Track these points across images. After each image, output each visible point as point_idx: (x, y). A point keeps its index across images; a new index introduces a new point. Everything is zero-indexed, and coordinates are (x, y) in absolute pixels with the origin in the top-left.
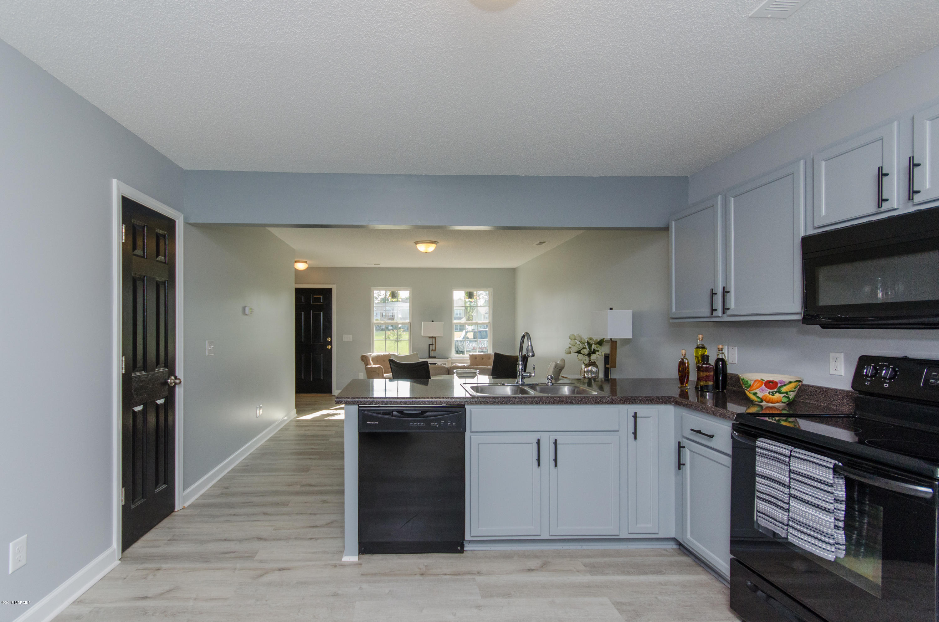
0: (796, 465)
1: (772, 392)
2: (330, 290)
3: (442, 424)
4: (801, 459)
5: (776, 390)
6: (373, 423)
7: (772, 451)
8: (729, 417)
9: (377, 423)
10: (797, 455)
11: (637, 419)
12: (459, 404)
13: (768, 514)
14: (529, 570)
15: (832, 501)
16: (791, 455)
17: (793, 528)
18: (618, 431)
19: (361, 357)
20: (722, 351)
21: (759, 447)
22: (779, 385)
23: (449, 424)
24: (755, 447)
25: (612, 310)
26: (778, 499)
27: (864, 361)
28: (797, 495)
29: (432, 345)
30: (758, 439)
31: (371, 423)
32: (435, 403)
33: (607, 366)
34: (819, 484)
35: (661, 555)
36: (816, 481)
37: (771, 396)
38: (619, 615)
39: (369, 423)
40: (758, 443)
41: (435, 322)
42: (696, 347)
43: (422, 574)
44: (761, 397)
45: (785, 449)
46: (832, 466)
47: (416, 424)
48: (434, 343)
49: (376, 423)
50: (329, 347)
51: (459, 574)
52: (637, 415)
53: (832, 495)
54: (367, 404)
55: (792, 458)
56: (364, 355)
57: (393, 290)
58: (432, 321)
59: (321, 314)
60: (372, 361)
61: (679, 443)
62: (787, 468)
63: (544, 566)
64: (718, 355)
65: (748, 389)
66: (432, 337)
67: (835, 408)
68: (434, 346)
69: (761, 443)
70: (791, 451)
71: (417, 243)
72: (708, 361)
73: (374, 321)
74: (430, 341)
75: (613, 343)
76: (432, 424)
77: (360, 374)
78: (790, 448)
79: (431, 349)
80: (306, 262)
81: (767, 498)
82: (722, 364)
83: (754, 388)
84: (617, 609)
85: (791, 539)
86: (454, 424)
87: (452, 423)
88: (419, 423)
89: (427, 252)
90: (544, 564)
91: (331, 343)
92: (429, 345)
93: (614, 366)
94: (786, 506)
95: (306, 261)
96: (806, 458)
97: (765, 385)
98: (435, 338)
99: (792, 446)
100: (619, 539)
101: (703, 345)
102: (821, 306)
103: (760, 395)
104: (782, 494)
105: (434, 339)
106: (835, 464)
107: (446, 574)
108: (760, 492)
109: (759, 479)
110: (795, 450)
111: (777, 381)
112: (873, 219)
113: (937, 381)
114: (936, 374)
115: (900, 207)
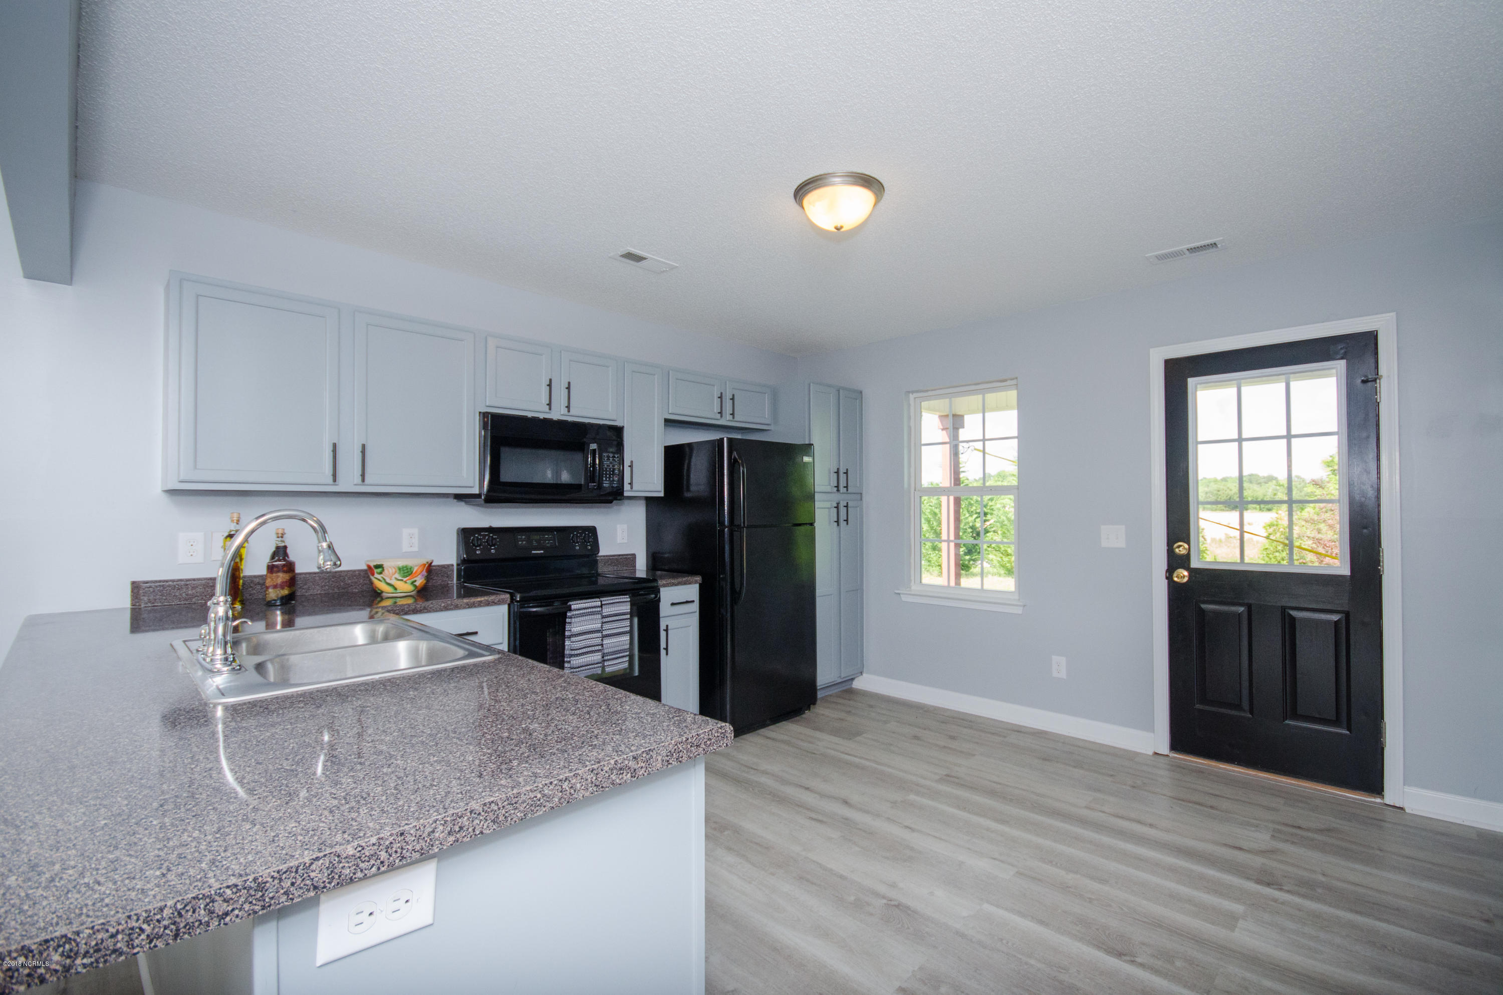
0: (607, 610)
4: (609, 604)
7: (585, 608)
10: (607, 602)
26: (594, 646)
28: (608, 633)
34: (619, 617)
45: (596, 602)
46: (627, 600)
55: (604, 607)
62: (600, 616)
70: (603, 602)
78: (602, 599)
85: (607, 670)
104: (594, 639)
106: (628, 598)
109: (575, 637)
110: (605, 599)
112: (541, 416)
113: (524, 542)
114: (524, 537)
115: (558, 414)
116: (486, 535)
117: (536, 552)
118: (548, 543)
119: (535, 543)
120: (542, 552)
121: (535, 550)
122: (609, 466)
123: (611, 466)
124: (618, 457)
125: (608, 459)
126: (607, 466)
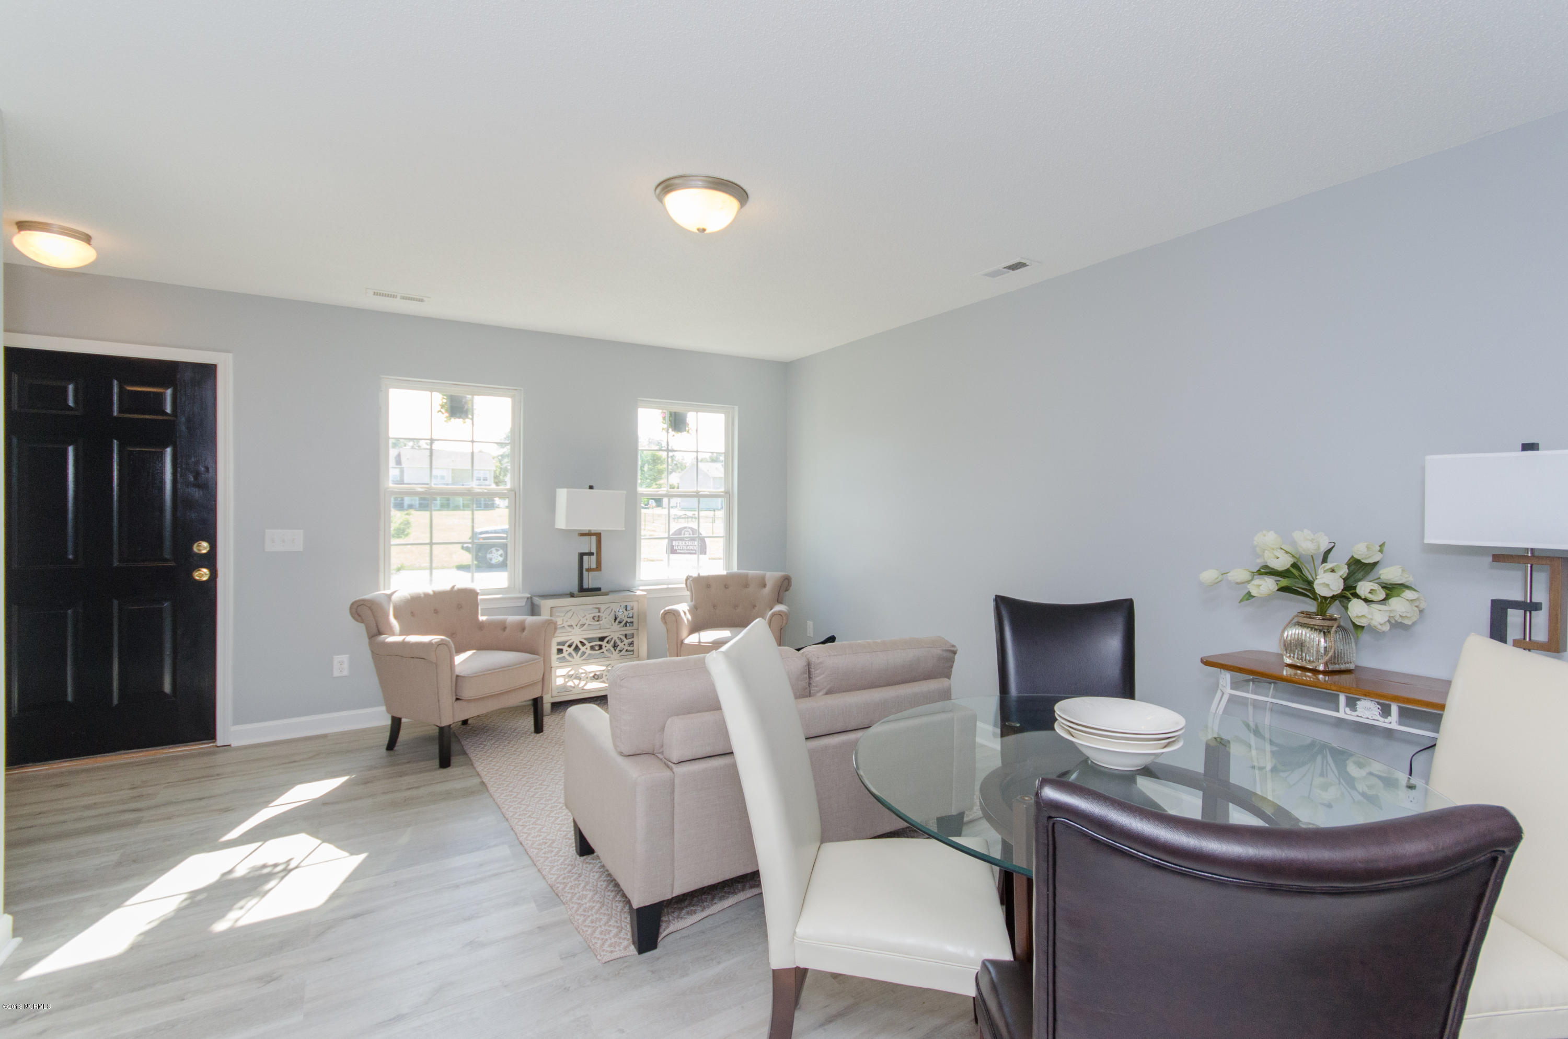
2: (207, 372)
19: (351, 608)
25: (1533, 453)
29: (591, 554)
41: (596, 489)
48: (594, 551)
50: (203, 574)
56: (364, 600)
57: (456, 391)
58: (591, 487)
59: (161, 457)
60: (396, 617)
66: (589, 534)
68: (594, 558)
73: (391, 485)
74: (584, 545)
77: (337, 659)
79: (586, 566)
80: (87, 239)
91: (210, 560)
92: (581, 555)
95: (89, 232)
98: (598, 535)
105: (594, 540)
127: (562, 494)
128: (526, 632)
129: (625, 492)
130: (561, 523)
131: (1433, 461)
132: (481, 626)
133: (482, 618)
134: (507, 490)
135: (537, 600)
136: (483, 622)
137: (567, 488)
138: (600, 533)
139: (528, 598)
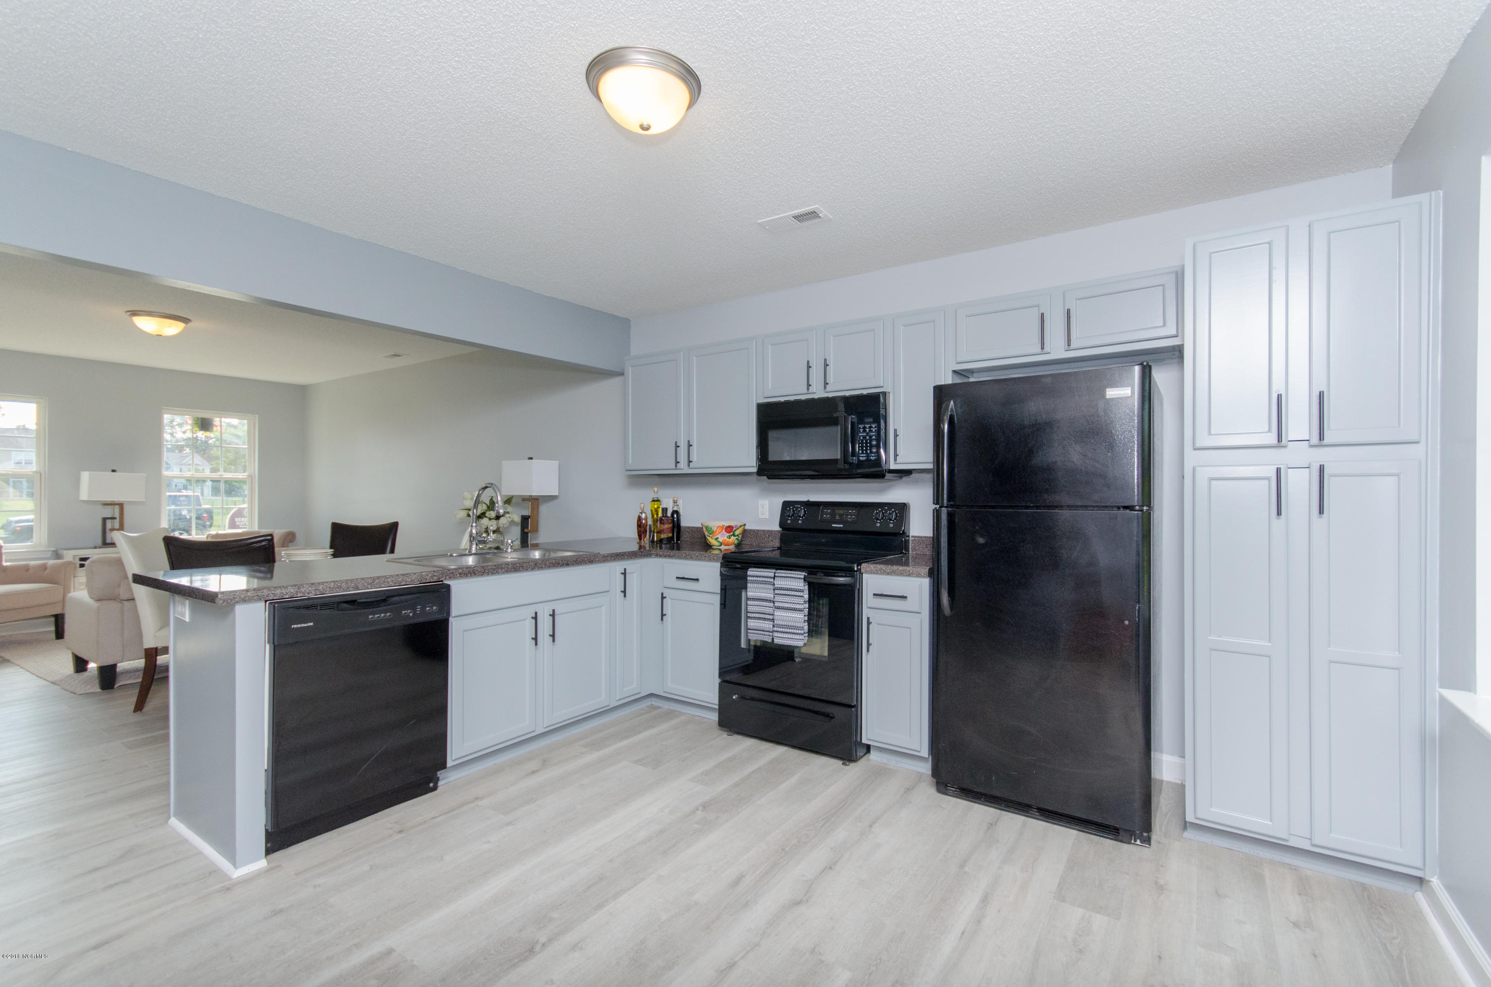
0: (779, 583)
1: (729, 536)
3: (418, 611)
4: (783, 577)
5: (732, 534)
6: (303, 625)
7: (760, 577)
8: (714, 559)
9: (312, 624)
10: (780, 575)
11: (627, 575)
12: (438, 580)
13: (758, 628)
14: (533, 772)
15: (803, 603)
16: (775, 576)
17: (777, 632)
18: (608, 591)
20: (676, 503)
21: (750, 576)
22: (734, 529)
23: (428, 609)
24: (746, 576)
25: (531, 460)
26: (765, 614)
27: (786, 505)
28: (780, 605)
29: (113, 518)
30: (749, 569)
31: (299, 626)
32: (404, 583)
33: (526, 530)
34: (795, 592)
35: (642, 714)
36: (793, 591)
37: (728, 539)
38: (645, 768)
39: (295, 626)
40: (749, 573)
41: (119, 472)
42: (652, 500)
43: (401, 832)
44: (721, 541)
45: (770, 573)
46: (803, 577)
47: (378, 617)
48: (117, 515)
49: (309, 624)
51: (453, 810)
52: (627, 572)
53: (803, 598)
54: (287, 597)
55: (776, 578)
58: (114, 471)
61: (662, 594)
62: (772, 587)
63: (545, 764)
64: (673, 507)
65: (711, 536)
66: (112, 504)
67: (763, 545)
68: (117, 521)
69: (751, 572)
70: (775, 573)
71: (134, 313)
72: (667, 514)
74: (108, 512)
75: (535, 501)
76: (403, 612)
78: (774, 571)
79: (109, 527)
81: (757, 615)
82: (677, 516)
83: (716, 534)
84: (641, 765)
85: (776, 641)
86: (435, 608)
87: (431, 607)
88: (383, 615)
89: (160, 335)
90: (544, 761)
92: (105, 520)
93: (536, 530)
94: (771, 617)
96: (786, 575)
97: (725, 530)
98: (121, 505)
99: (774, 568)
100: (610, 709)
101: (658, 498)
102: (770, 461)
103: (721, 540)
104: (767, 608)
105: (117, 508)
106: (805, 575)
107: (434, 818)
108: (751, 613)
109: (751, 602)
110: (778, 571)
111: (733, 525)
112: (803, 397)
113: (828, 516)
114: (829, 511)
115: (818, 392)
116: (799, 508)
117: (836, 525)
118: (850, 518)
119: (837, 517)
120: (842, 526)
121: (835, 524)
122: (866, 437)
123: (868, 438)
124: (875, 427)
125: (864, 431)
126: (863, 438)
127: (85, 476)
128: (47, 571)
129: (146, 475)
130: (84, 495)
131: (504, 463)
132: (6, 569)
133: (5, 564)
134: (33, 472)
135: (60, 552)
136: (7, 567)
137: (90, 471)
138: (123, 504)
139: (53, 551)
